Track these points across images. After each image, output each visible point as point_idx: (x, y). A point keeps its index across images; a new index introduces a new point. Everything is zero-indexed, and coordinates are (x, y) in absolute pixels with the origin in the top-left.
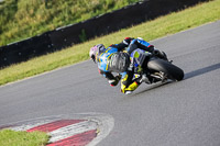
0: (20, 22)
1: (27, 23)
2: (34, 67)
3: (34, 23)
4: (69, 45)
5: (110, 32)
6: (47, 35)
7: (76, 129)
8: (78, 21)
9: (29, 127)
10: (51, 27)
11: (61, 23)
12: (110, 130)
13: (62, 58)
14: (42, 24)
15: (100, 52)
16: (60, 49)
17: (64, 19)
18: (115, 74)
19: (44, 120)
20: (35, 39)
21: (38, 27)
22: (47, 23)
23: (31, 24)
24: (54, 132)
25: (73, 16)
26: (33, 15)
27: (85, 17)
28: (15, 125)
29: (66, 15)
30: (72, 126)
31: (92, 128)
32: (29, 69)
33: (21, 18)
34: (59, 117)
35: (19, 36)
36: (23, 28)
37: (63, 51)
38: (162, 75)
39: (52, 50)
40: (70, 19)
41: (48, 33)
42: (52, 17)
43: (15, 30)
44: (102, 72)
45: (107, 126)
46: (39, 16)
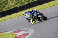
0: (9, 5)
1: (11, 5)
2: (12, 16)
4: (22, 11)
6: (16, 8)
7: (23, 32)
8: (24, 4)
9: (11, 32)
10: (17, 6)
11: (19, 5)
13: (20, 14)
14: (15, 5)
16: (19, 12)
17: (20, 4)
19: (15, 30)
20: (13, 9)
22: (16, 5)
23: (12, 5)
24: (18, 33)
26: (12, 3)
27: (26, 3)
28: (8, 31)
30: (22, 32)
32: (11, 17)
33: (9, 3)
34: (19, 29)
35: (9, 8)
36: (10, 6)
38: (42, 19)
39: (17, 12)
40: (22, 4)
41: (16, 7)
42: (17, 3)
43: (7, 7)
44: (26, 18)
46: (14, 3)
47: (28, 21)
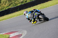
1: (4, 6)
3: (5, 6)
4: (15, 12)
5: (25, 8)
6: (9, 9)
7: (16, 34)
8: (17, 6)
9: (4, 33)
10: (10, 7)
11: (12, 6)
12: (25, 34)
13: (13, 15)
14: (8, 6)
15: (26, 13)
16: (12, 13)
17: (13, 5)
18: (30, 19)
20: (6, 10)
21: (6, 7)
22: (9, 6)
25: (16, 4)
26: (5, 4)
27: (19, 5)
29: (14, 4)
31: (21, 33)
32: (4, 18)
33: (2, 5)
34: (12, 31)
37: (13, 13)
38: (43, 20)
39: (10, 13)
40: (15, 5)
42: (10, 5)
44: (27, 18)
45: (25, 33)
46: (7, 4)
47: (29, 21)
